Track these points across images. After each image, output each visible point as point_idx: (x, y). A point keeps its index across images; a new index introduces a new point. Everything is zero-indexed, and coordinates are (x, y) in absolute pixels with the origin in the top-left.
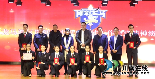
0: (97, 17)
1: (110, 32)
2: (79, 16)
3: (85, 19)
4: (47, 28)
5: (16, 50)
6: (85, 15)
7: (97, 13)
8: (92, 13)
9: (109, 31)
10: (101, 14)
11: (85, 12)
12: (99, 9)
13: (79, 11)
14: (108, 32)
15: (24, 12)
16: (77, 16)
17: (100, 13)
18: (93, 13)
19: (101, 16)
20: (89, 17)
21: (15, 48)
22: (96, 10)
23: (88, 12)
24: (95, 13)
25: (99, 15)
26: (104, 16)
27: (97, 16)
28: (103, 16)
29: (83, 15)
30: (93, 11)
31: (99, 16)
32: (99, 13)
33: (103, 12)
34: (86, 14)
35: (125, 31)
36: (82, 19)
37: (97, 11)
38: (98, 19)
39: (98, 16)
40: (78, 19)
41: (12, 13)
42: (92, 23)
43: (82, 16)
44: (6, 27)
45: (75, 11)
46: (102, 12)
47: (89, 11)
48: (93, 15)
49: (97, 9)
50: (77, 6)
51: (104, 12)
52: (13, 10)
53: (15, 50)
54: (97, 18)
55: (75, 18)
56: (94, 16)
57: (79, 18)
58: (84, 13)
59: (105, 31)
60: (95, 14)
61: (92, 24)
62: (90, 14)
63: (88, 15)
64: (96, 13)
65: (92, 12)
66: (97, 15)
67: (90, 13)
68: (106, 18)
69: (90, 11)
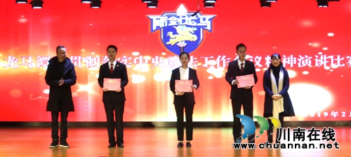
0: (195, 29)
1: (221, 59)
2: (158, 28)
3: (170, 34)
4: (93, 53)
5: (33, 97)
6: (169, 25)
7: (195, 21)
8: (184, 21)
9: (219, 57)
10: (202, 23)
11: (170, 19)
12: (198, 14)
13: (158, 17)
14: (218, 59)
15: (47, 20)
16: (154, 28)
17: (201, 20)
18: (187, 21)
19: (204, 27)
20: (178, 29)
21: (31, 95)
22: (193, 16)
23: (176, 19)
24: (190, 20)
25: (198, 24)
26: (209, 28)
27: (194, 27)
28: (206, 26)
29: (166, 25)
30: (187, 17)
31: (199, 28)
32: (198, 21)
33: (207, 20)
34: (172, 23)
35: (252, 57)
36: (165, 33)
37: (194, 18)
38: (197, 33)
39: (196, 27)
40: (157, 34)
41: (23, 24)
42: (186, 42)
43: (164, 28)
44: (12, 51)
45: (151, 17)
46: (204, 19)
47: (179, 17)
48: (188, 26)
49: (195, 14)
50: (154, 7)
51: (209, 20)
52: (25, 17)
53: (31, 98)
54: (195, 31)
55: (150, 31)
56: (189, 28)
57: (159, 31)
58: (168, 22)
59: (212, 57)
60: (190, 24)
61: (186, 44)
62: (181, 23)
63: (177, 26)
64: (192, 20)
65: (184, 18)
66: (195, 24)
67: (180, 20)
68: (213, 32)
69: (181, 17)
